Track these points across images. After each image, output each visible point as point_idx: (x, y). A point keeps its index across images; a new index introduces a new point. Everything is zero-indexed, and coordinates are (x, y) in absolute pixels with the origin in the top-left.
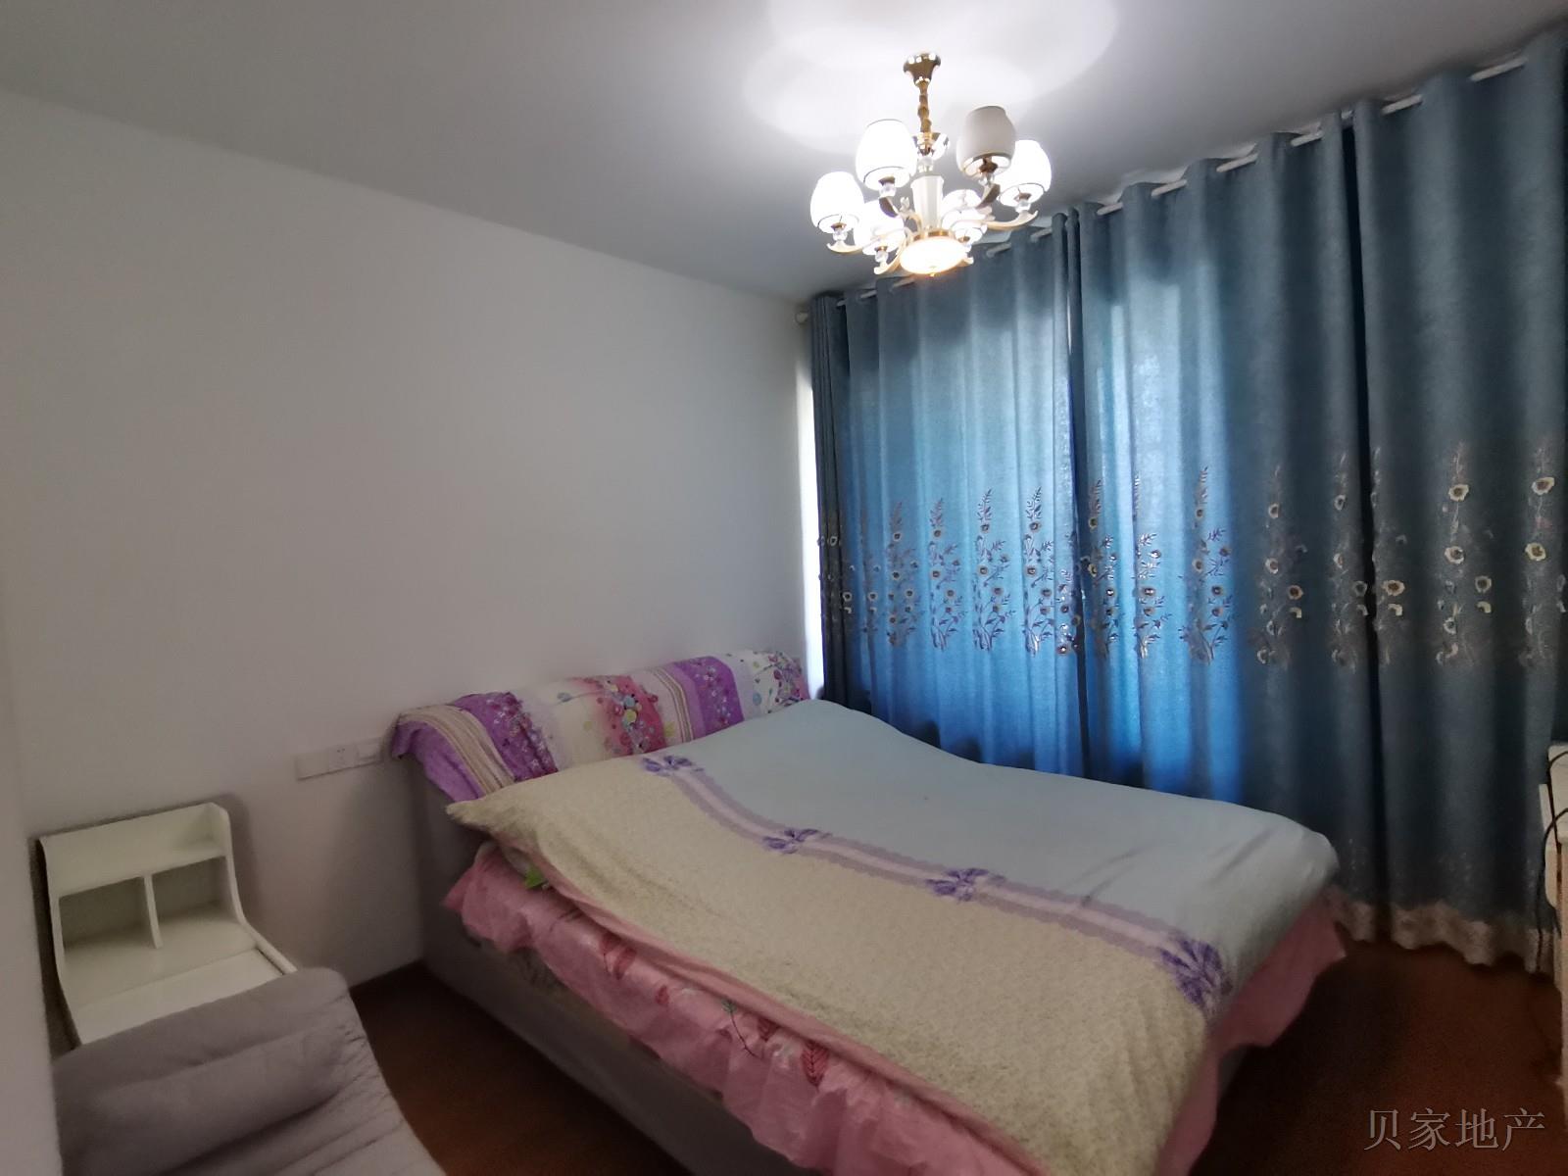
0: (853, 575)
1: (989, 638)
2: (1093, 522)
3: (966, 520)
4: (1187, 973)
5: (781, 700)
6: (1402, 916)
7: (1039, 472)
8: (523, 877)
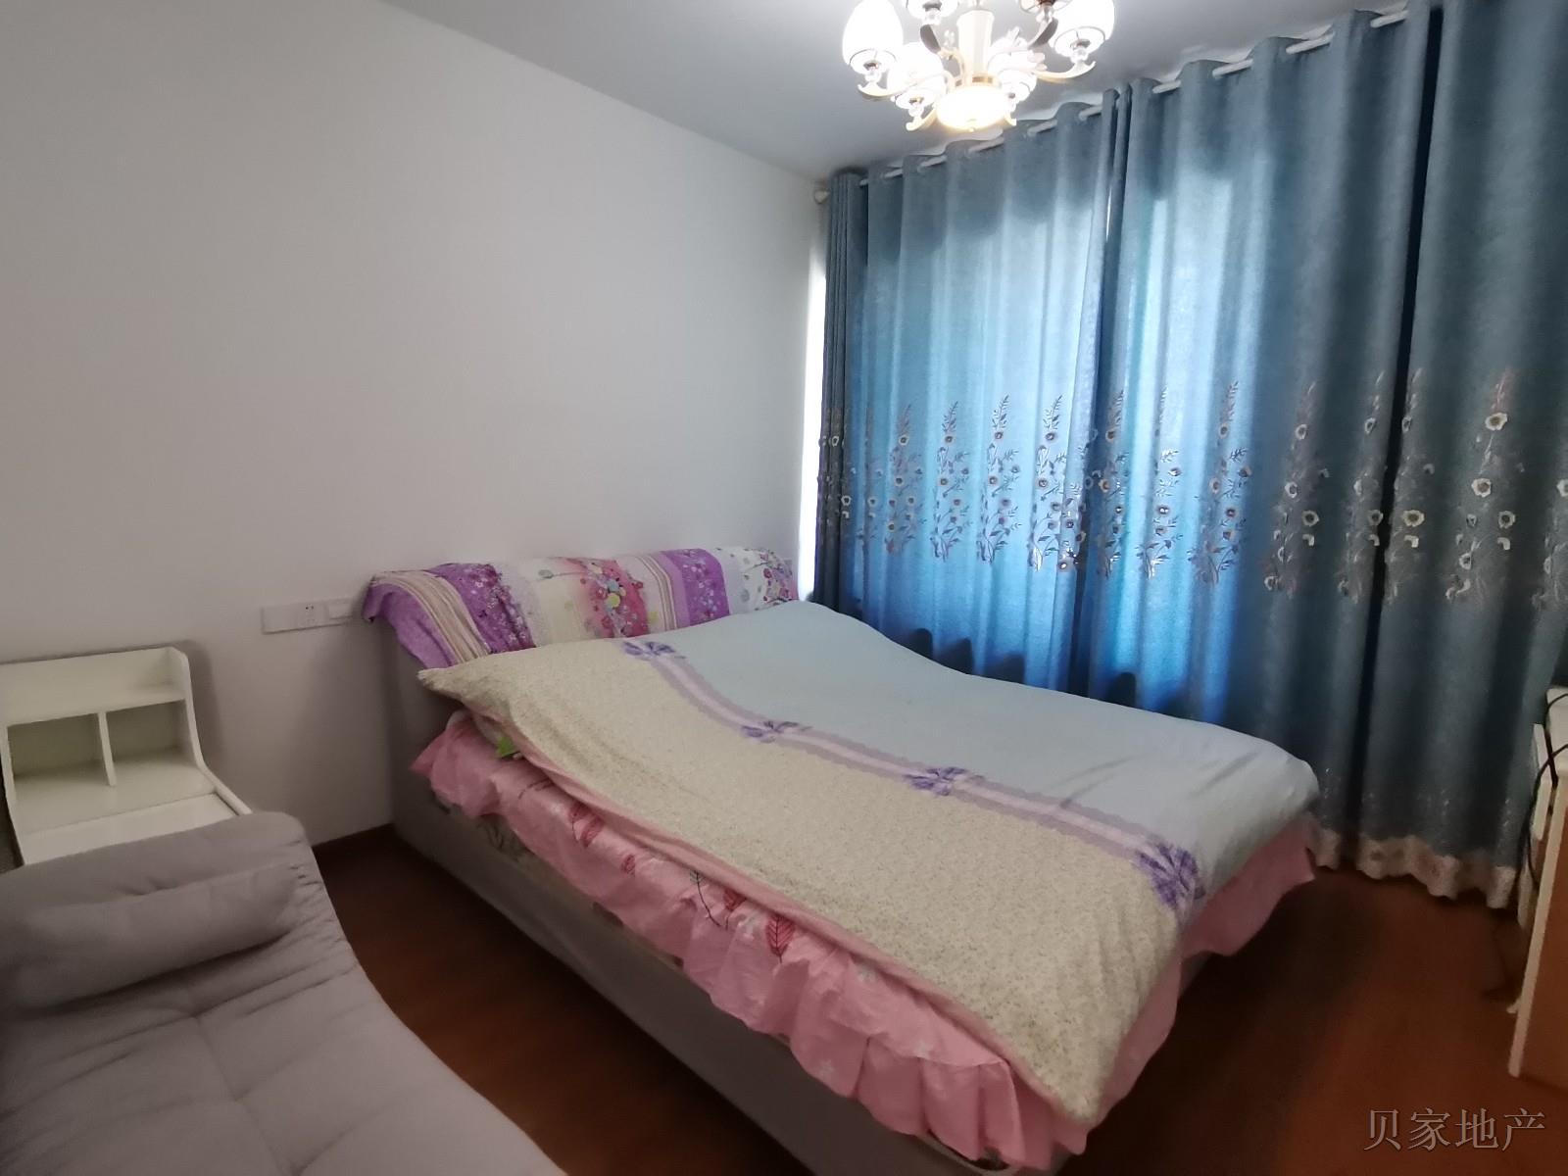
0: (853, 479)
1: (992, 552)
2: (1111, 435)
3: (980, 428)
4: (1163, 875)
5: (769, 599)
6: (1372, 846)
7: (1060, 379)
8: (494, 747)
